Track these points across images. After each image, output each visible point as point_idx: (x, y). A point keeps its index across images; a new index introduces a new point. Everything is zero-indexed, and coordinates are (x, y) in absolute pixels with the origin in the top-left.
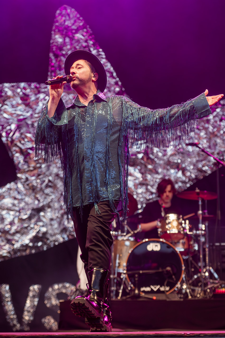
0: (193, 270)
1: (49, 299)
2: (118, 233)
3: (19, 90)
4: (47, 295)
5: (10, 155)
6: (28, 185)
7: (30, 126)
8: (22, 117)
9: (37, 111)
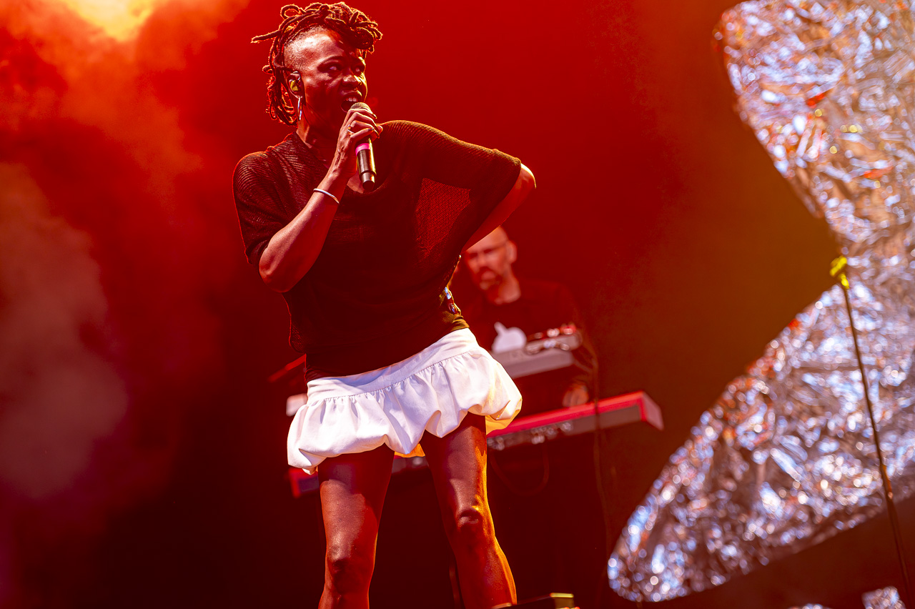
3: (789, 15)
5: (812, 208)
6: (884, 284)
8: (817, 91)
9: (859, 62)
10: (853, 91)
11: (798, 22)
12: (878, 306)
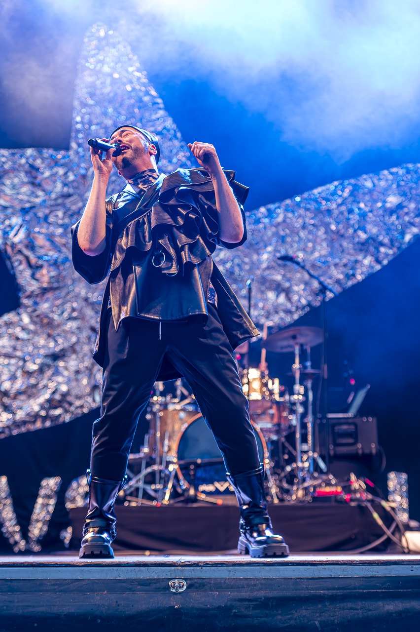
0: (286, 457)
1: (73, 500)
2: (166, 400)
3: (23, 161)
4: (70, 493)
5: (9, 267)
6: (38, 316)
7: (42, 220)
8: (27, 205)
9: (54, 196)
10: (47, 211)
11: (27, 166)
12: (32, 327)
